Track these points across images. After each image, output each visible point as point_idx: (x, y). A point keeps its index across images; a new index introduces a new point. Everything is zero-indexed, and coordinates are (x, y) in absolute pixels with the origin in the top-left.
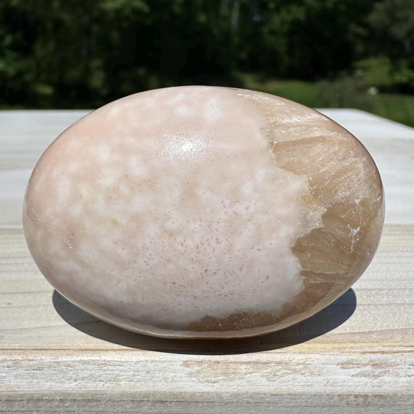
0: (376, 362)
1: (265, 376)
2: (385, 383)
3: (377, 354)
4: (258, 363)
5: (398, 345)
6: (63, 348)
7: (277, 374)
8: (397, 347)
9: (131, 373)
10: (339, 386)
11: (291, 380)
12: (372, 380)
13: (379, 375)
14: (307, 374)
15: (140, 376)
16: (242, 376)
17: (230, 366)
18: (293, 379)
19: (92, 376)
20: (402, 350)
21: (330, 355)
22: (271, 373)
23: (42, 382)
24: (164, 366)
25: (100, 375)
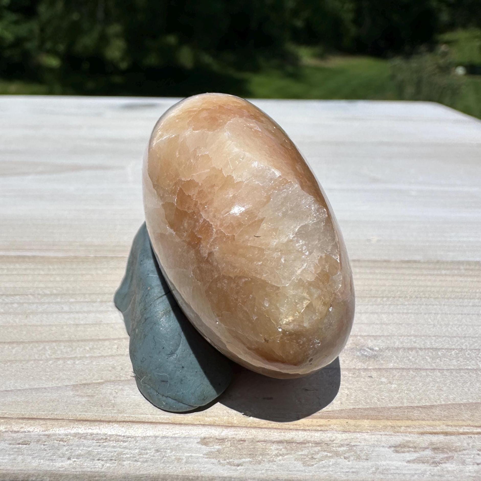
0: (438, 445)
1: (300, 459)
2: (448, 472)
3: (440, 436)
4: (292, 442)
5: (466, 424)
6: (56, 417)
7: (315, 457)
8: (464, 427)
9: (137, 451)
10: (391, 474)
11: (333, 465)
12: (432, 468)
13: (441, 462)
14: (352, 458)
15: (148, 455)
16: (272, 459)
17: (257, 445)
18: (335, 463)
19: (89, 453)
20: (471, 430)
21: (381, 435)
22: (307, 456)
23: (29, 459)
24: (177, 443)
25: (99, 453)
